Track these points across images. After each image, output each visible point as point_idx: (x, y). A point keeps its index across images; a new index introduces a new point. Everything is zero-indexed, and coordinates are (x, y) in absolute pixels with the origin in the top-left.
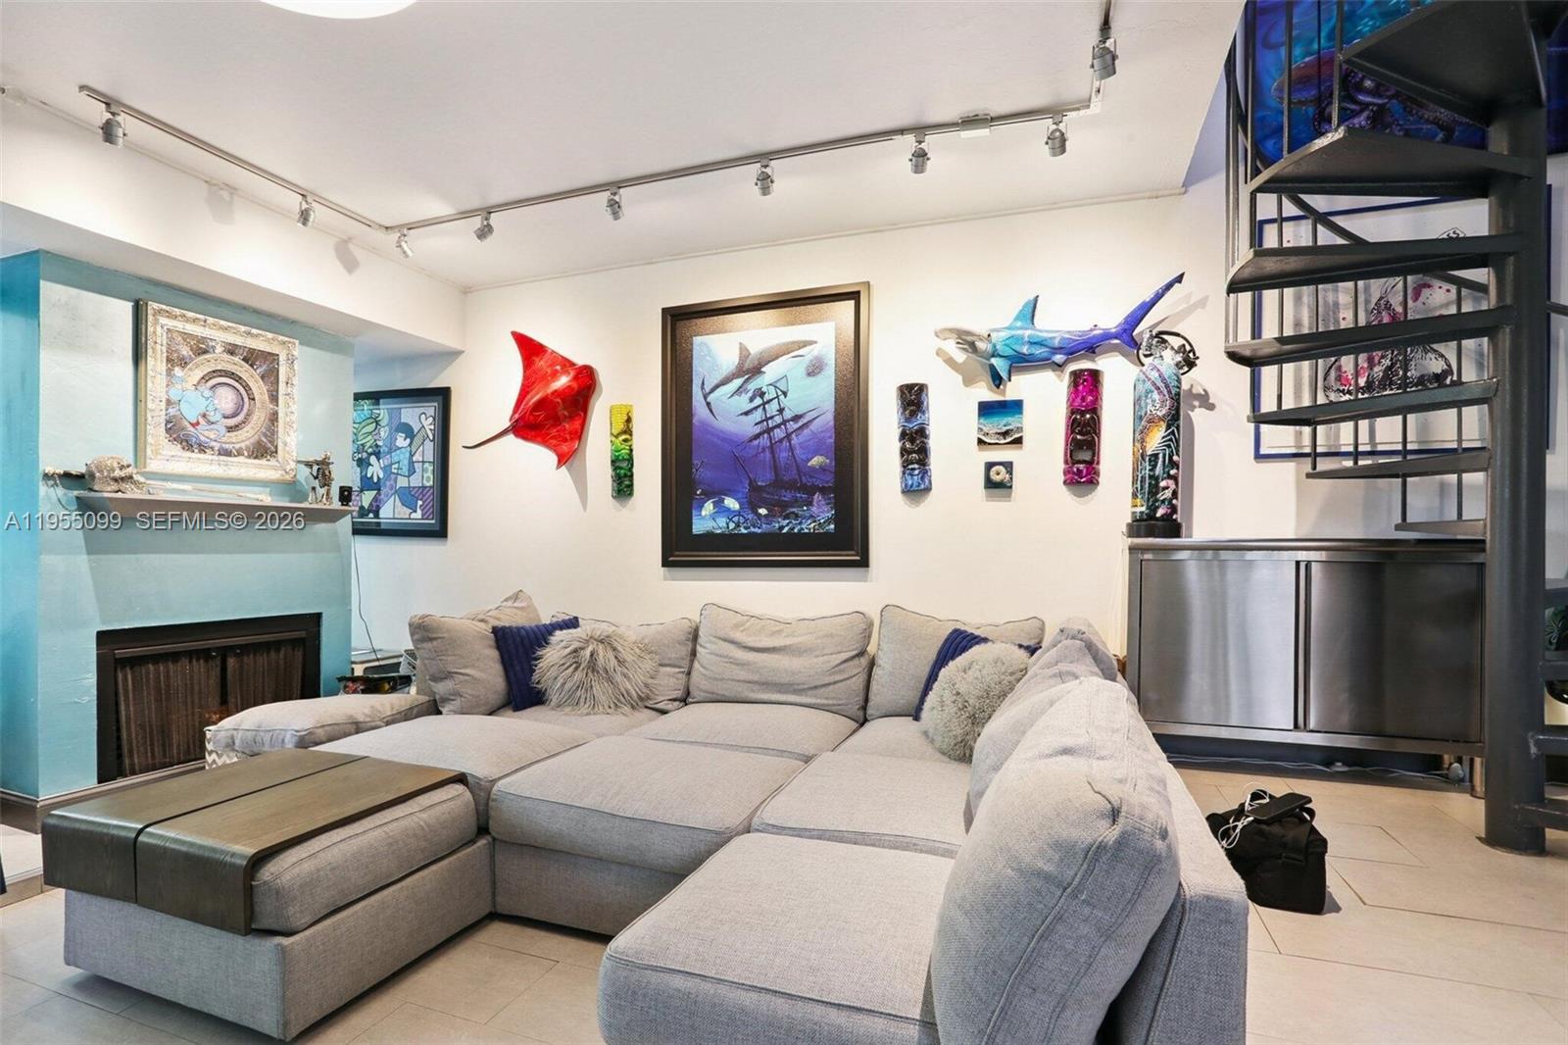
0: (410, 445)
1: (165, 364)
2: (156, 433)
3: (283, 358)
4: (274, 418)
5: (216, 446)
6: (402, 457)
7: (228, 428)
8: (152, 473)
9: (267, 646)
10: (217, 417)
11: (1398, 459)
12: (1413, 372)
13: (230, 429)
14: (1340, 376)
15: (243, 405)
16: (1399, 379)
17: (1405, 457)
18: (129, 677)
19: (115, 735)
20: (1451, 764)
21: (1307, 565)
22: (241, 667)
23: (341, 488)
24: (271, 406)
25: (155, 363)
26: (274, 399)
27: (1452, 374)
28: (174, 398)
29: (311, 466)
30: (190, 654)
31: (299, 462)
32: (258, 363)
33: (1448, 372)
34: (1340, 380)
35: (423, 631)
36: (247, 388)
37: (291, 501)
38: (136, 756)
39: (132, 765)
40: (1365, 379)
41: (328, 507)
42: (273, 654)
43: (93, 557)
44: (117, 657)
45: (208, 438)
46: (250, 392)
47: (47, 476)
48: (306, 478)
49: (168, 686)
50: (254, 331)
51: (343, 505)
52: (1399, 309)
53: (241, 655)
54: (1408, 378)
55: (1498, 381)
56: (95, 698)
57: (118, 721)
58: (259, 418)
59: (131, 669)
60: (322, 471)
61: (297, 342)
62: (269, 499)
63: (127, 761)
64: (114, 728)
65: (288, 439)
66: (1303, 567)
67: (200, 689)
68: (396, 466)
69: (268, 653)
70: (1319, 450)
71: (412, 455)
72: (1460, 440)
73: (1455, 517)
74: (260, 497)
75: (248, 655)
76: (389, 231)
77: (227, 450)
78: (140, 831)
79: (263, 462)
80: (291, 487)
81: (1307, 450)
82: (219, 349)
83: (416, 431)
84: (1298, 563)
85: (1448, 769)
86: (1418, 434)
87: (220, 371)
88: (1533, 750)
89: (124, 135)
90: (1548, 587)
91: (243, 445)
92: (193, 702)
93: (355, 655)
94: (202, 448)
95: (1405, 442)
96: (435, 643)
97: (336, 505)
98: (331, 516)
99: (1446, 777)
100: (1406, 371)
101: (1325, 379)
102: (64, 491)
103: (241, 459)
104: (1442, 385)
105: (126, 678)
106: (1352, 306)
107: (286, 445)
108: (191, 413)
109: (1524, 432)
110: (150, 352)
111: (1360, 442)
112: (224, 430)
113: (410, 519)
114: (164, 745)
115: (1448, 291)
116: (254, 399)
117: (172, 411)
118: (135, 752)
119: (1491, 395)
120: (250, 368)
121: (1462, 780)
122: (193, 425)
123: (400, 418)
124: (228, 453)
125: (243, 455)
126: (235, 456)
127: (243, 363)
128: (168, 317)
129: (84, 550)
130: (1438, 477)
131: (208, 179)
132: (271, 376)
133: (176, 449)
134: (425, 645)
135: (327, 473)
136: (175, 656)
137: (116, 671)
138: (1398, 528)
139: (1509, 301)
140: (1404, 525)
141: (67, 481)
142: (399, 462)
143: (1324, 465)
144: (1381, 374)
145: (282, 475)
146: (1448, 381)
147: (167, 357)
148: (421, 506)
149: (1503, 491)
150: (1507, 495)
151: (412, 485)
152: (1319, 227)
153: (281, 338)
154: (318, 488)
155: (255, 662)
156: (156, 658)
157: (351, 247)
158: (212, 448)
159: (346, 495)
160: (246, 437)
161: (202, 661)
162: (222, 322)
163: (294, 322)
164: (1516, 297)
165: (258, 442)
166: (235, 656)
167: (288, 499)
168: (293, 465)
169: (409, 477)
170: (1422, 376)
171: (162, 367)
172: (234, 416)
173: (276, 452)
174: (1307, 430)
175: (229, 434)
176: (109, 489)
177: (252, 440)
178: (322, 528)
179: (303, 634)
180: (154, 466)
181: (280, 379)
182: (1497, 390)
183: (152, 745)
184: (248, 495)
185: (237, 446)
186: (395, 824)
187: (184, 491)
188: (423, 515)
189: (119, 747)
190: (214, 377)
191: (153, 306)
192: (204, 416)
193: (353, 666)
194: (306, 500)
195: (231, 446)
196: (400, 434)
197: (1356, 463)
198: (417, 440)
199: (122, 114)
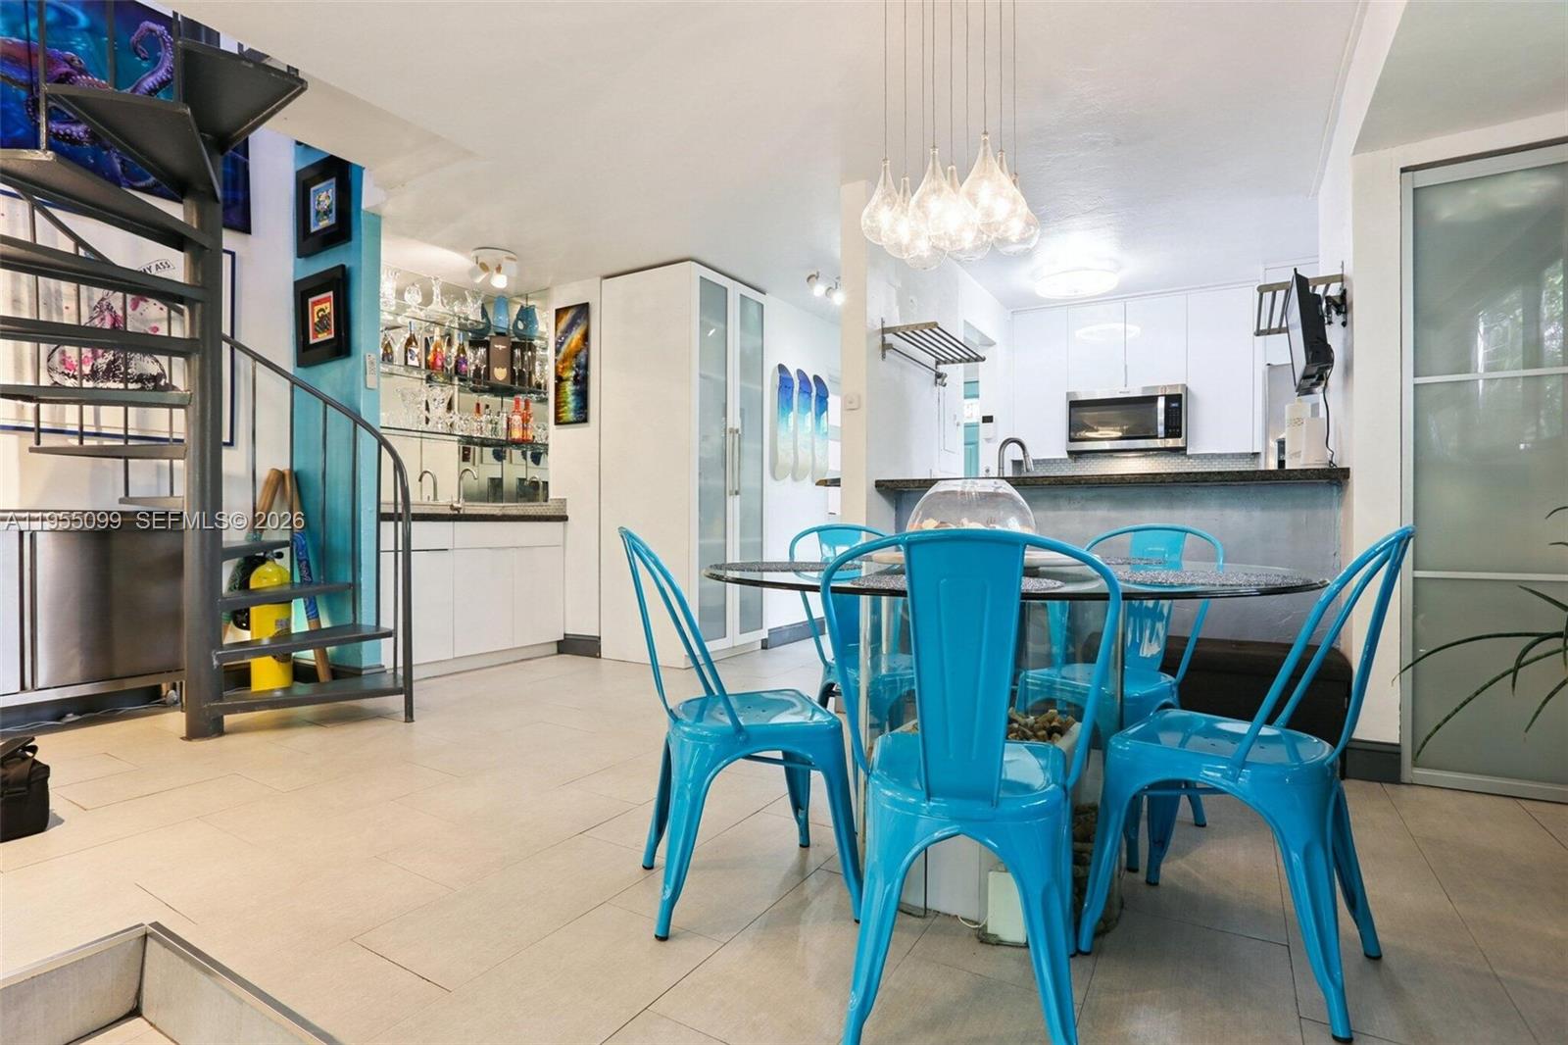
11: (121, 443)
12: (134, 370)
14: (64, 360)
16: (121, 373)
17: (126, 442)
20: (168, 692)
21: (31, 535)
27: (165, 378)
33: (161, 376)
34: (64, 364)
40: (89, 368)
52: (120, 313)
54: (129, 374)
55: (191, 394)
66: (27, 536)
70: (42, 426)
72: (171, 432)
73: (168, 493)
81: (32, 425)
84: (21, 533)
85: (166, 696)
86: (138, 423)
88: (215, 663)
90: (224, 546)
95: (126, 429)
99: (164, 703)
100: (127, 368)
101: (49, 360)
104: (157, 388)
106: (75, 298)
109: (208, 434)
111: (84, 423)
115: (161, 309)
119: (187, 402)
121: (176, 702)
130: (155, 461)
138: (121, 501)
139: (197, 336)
140: (127, 498)
143: (47, 441)
144: (105, 366)
146: (162, 383)
149: (195, 477)
150: (198, 479)
152: (37, 213)
164: (202, 333)
170: (141, 375)
174: (30, 406)
182: (190, 401)
197: (81, 442)
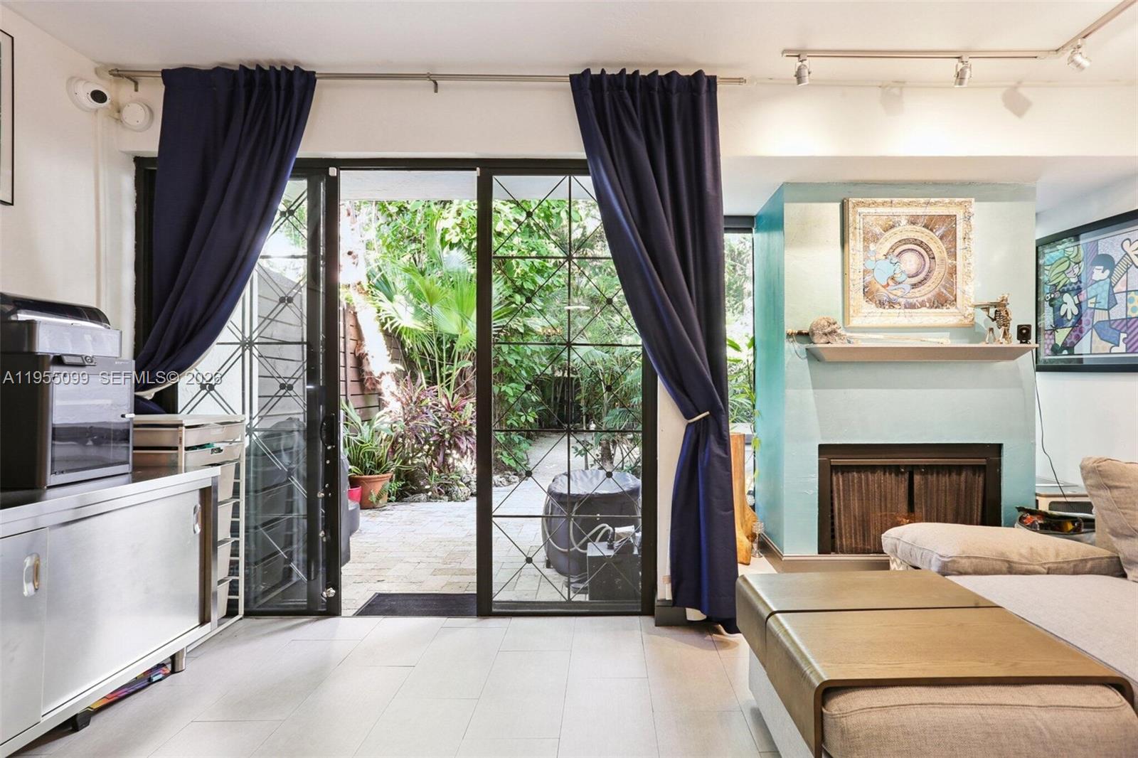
0: (1110, 277)
1: (862, 243)
2: (857, 296)
3: (960, 217)
4: (953, 271)
5: (903, 301)
6: (1100, 290)
7: (912, 285)
8: (854, 328)
9: (949, 469)
10: (904, 277)
13: (914, 286)
15: (925, 265)
18: (841, 479)
19: (830, 521)
22: (926, 483)
23: (1019, 326)
24: (950, 261)
25: (855, 243)
26: (953, 255)
28: (870, 267)
29: (987, 309)
30: (885, 468)
31: (976, 306)
32: (937, 226)
35: (1098, 474)
36: (928, 249)
37: (970, 343)
38: (844, 540)
39: (842, 545)
41: (1008, 346)
42: (954, 476)
43: (817, 391)
44: (832, 464)
45: (896, 295)
46: (930, 253)
47: (789, 336)
48: (985, 320)
49: (867, 490)
50: (933, 200)
51: (1021, 342)
53: (925, 473)
56: (817, 492)
57: (832, 511)
58: (939, 272)
59: (842, 474)
60: (999, 312)
61: (973, 199)
62: (949, 341)
63: (838, 542)
64: (830, 516)
65: (966, 288)
67: (892, 497)
68: (1093, 300)
69: (950, 475)
71: (1112, 287)
74: (941, 340)
75: (932, 474)
76: (1060, 53)
77: (911, 303)
78: (773, 613)
79: (944, 310)
80: (969, 329)
82: (904, 222)
83: (1116, 261)
87: (904, 240)
89: (809, 73)
91: (925, 298)
92: (886, 506)
93: (1040, 487)
94: (892, 304)
96: (1116, 493)
97: (1015, 343)
98: (1011, 354)
102: (799, 345)
103: (924, 310)
105: (838, 480)
107: (964, 292)
108: (881, 277)
110: (851, 235)
112: (909, 287)
113: (1110, 353)
114: (864, 536)
116: (934, 258)
117: (868, 278)
118: (844, 537)
120: (930, 232)
122: (884, 287)
123: (1097, 250)
124: (912, 306)
125: (926, 306)
126: (918, 308)
127: (923, 229)
128: (864, 206)
129: (811, 386)
131: (879, 84)
132: (949, 237)
133: (872, 307)
134: (1102, 493)
135: (1003, 313)
136: (873, 468)
137: (831, 475)
141: (801, 338)
142: (1096, 296)
145: (960, 320)
147: (864, 238)
148: (1124, 339)
151: (1111, 319)
153: (957, 200)
154: (996, 329)
155: (938, 481)
156: (859, 468)
157: (1022, 91)
158: (899, 304)
159: (1024, 334)
160: (927, 291)
161: (893, 475)
162: (906, 200)
163: (970, 183)
165: (938, 294)
166: (921, 474)
167: (968, 340)
168: (971, 310)
169: (1108, 310)
171: (860, 246)
172: (917, 275)
173: (956, 300)
175: (913, 290)
176: (822, 341)
177: (934, 293)
178: (1002, 365)
179: (983, 462)
180: (856, 322)
181: (958, 236)
183: (856, 534)
184: (929, 340)
185: (920, 299)
186: (998, 711)
187: (877, 340)
188: (1127, 349)
189: (833, 530)
190: (901, 245)
191: (853, 200)
192: (893, 278)
193: (1038, 498)
194: (984, 340)
195: (915, 300)
196: (1097, 267)
198: (1118, 270)
199: (808, 58)
